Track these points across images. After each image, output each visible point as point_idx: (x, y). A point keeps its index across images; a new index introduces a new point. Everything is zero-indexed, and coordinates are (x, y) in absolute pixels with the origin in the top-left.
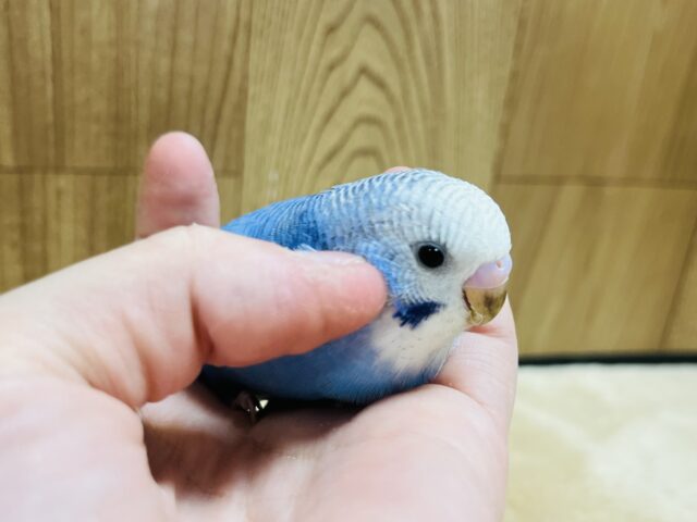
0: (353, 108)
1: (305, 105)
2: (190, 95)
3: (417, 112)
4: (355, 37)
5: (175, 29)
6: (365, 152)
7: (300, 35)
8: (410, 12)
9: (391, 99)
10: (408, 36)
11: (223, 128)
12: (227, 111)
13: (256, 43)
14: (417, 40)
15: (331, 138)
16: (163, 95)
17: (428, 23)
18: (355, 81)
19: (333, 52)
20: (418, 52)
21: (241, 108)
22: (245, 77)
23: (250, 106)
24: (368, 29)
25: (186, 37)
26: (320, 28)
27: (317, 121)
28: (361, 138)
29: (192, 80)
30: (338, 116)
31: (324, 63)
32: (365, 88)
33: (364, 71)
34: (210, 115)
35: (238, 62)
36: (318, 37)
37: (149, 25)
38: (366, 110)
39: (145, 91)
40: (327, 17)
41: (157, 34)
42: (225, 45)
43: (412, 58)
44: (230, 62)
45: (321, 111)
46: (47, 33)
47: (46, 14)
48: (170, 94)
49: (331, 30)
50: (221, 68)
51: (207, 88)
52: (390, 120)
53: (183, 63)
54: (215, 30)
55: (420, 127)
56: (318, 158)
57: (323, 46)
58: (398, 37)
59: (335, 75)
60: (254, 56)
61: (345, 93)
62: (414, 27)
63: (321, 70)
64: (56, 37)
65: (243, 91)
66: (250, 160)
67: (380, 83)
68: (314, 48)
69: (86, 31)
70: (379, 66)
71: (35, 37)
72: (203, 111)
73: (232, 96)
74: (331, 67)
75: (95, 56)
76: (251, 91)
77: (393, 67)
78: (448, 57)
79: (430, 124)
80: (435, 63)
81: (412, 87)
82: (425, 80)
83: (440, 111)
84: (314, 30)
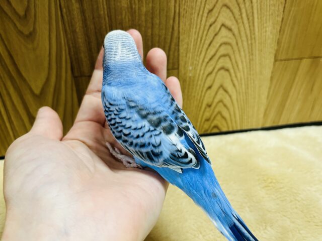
0: (219, 40)
1: (201, 40)
2: (159, 41)
3: (244, 38)
4: (219, 13)
5: (152, 18)
6: (224, 56)
7: (198, 14)
9: (234, 34)
10: (240, 10)
11: (171, 53)
12: (173, 46)
13: (182, 19)
14: (243, 11)
15: (212, 52)
16: (149, 43)
17: (248, 4)
18: (220, 29)
19: (212, 20)
20: (244, 15)
21: (178, 45)
22: (179, 32)
23: (181, 43)
24: (224, 9)
25: (157, 21)
26: (206, 11)
27: (206, 46)
28: (223, 51)
29: (160, 36)
30: (214, 43)
31: (208, 24)
32: (224, 32)
33: (223, 25)
34: (167, 49)
35: (176, 28)
36: (205, 14)
37: (143, 18)
38: (225, 40)
40: (208, 7)
41: (146, 21)
42: (171, 22)
43: (242, 18)
44: (173, 28)
45: (208, 42)
48: (152, 42)
49: (210, 11)
50: (171, 30)
51: (165, 39)
52: (234, 43)
53: (156, 31)
54: (167, 17)
55: (245, 44)
56: (206, 60)
57: (207, 17)
58: (236, 11)
59: (212, 28)
60: (181, 24)
61: (216, 35)
62: (242, 6)
63: (207, 28)
65: (179, 38)
67: (230, 30)
68: (204, 19)
70: (228, 23)
73: (175, 40)
74: (211, 26)
76: (181, 37)
77: (235, 22)
78: (256, 16)
79: (250, 42)
80: (251, 18)
81: (242, 29)
82: (247, 26)
83: (253, 36)
84: (203, 12)
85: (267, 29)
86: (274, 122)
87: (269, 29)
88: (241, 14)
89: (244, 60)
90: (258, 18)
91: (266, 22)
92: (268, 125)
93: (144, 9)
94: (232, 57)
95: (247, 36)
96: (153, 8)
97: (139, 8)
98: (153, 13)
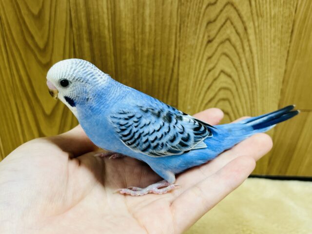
0: (218, 85)
1: (200, 83)
2: (159, 81)
3: (245, 85)
4: (218, 60)
5: (154, 60)
6: (224, 99)
7: (197, 60)
8: (240, 51)
9: (233, 81)
10: (240, 59)
11: (171, 92)
12: (172, 86)
13: (181, 63)
14: (243, 60)
15: (211, 94)
16: (150, 81)
17: (248, 54)
18: (219, 75)
19: (211, 66)
20: (244, 64)
21: (177, 85)
22: (178, 75)
23: (180, 84)
24: (224, 57)
25: (158, 63)
26: (205, 58)
27: (205, 89)
28: (222, 94)
29: (160, 76)
30: (213, 87)
31: (207, 69)
32: (223, 78)
33: (222, 71)
34: (166, 88)
35: (176, 70)
36: (204, 61)
37: (145, 59)
38: (224, 85)
39: (144, 81)
40: (207, 54)
41: (148, 62)
42: (171, 65)
43: (242, 66)
44: (173, 71)
45: (206, 86)
46: (113, 63)
47: (113, 58)
48: (153, 81)
49: (210, 58)
50: (170, 72)
51: (165, 79)
52: (234, 88)
53: (157, 71)
54: (168, 60)
55: (246, 90)
56: (205, 102)
57: (206, 63)
58: (236, 60)
59: (211, 73)
60: (181, 68)
61: (215, 79)
62: (242, 55)
63: (206, 72)
64: (116, 64)
65: (178, 79)
66: (180, 102)
67: (230, 76)
68: (203, 64)
69: (125, 62)
70: (228, 70)
71: (109, 64)
72: (164, 86)
73: (174, 82)
74: (210, 71)
75: (128, 70)
76: (181, 79)
77: (234, 70)
78: (256, 65)
79: (250, 89)
80: (251, 68)
81: (242, 76)
82: (247, 74)
83: (254, 84)
84: (202, 58)
85: (269, 79)
86: (280, 172)
87: (271, 79)
88: (241, 63)
89: (245, 106)
90: (259, 68)
91: (268, 72)
92: (273, 174)
93: (146, 52)
94: (232, 101)
95: (247, 83)
96: (154, 51)
97: (142, 51)
98: (154, 56)
